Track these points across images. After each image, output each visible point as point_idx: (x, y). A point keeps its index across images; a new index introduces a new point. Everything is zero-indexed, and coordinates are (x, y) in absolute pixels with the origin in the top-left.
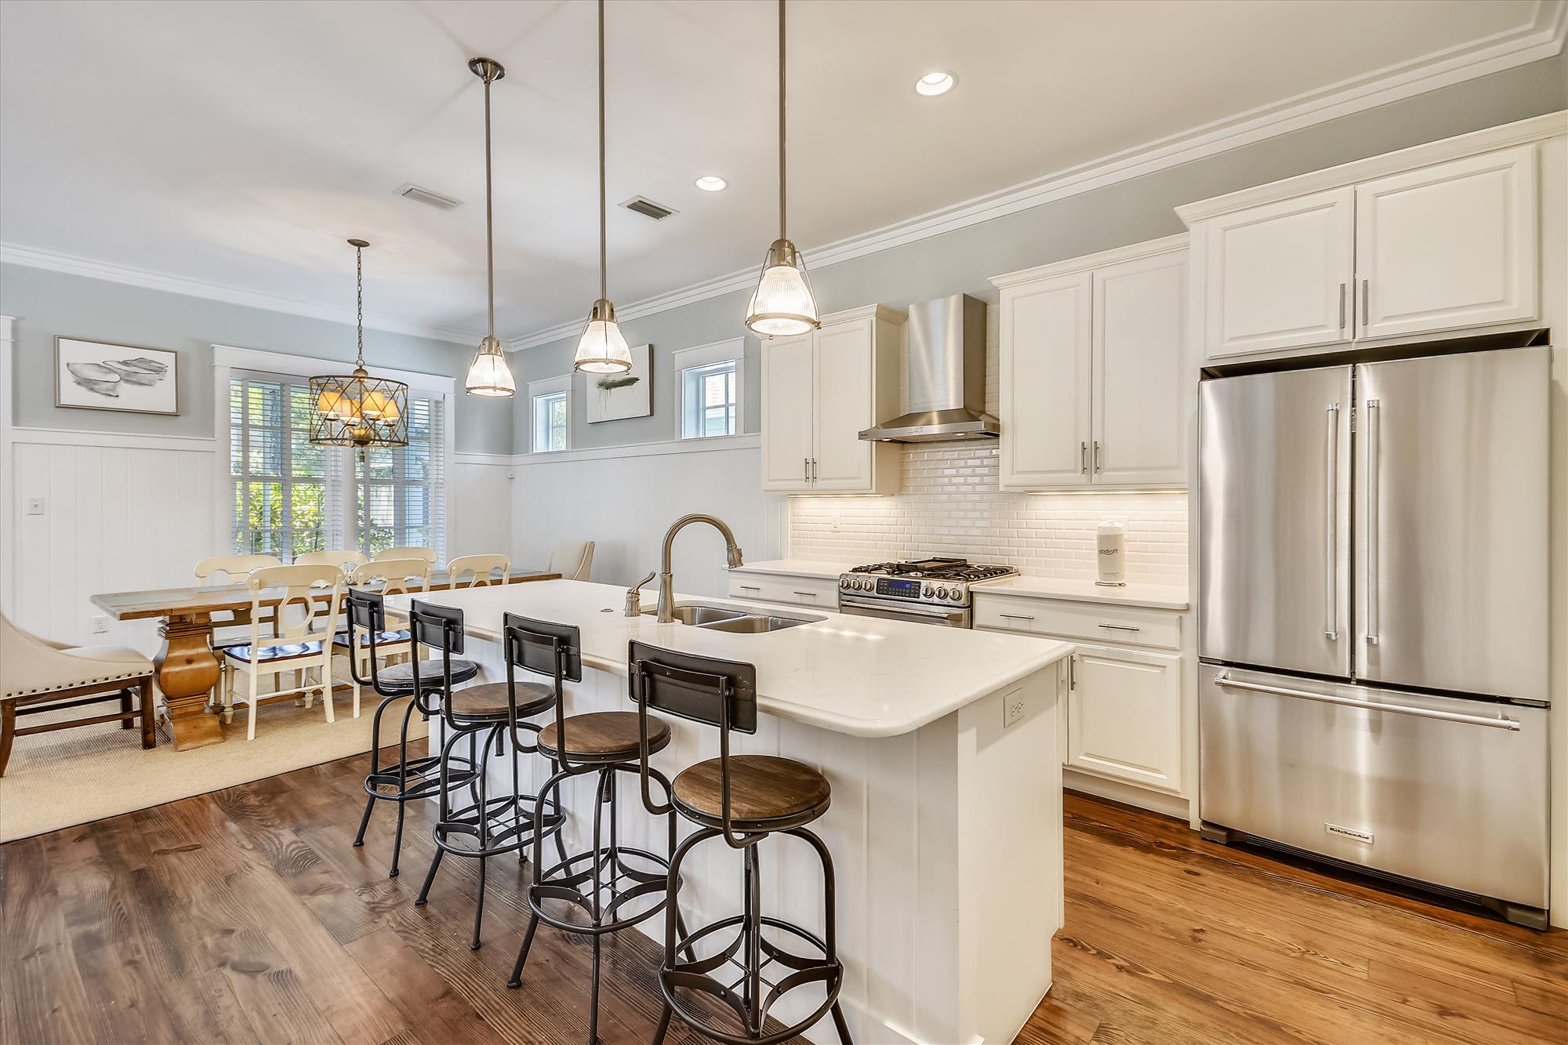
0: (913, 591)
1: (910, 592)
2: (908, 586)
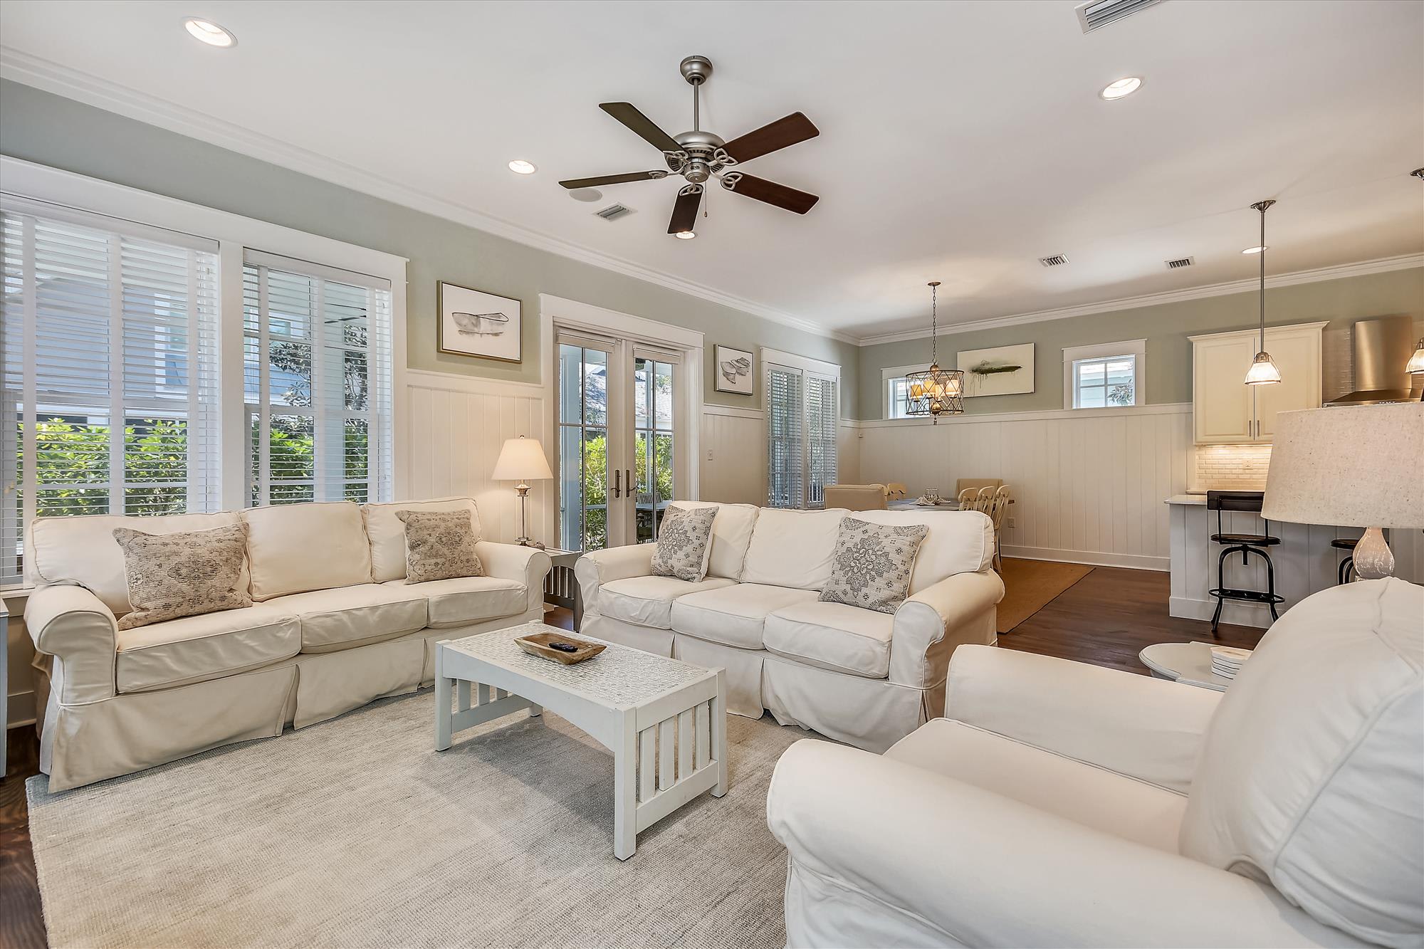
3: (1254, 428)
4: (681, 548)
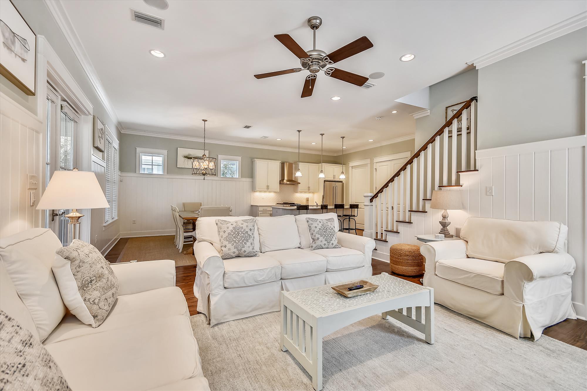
3: (268, 187)
4: (247, 241)
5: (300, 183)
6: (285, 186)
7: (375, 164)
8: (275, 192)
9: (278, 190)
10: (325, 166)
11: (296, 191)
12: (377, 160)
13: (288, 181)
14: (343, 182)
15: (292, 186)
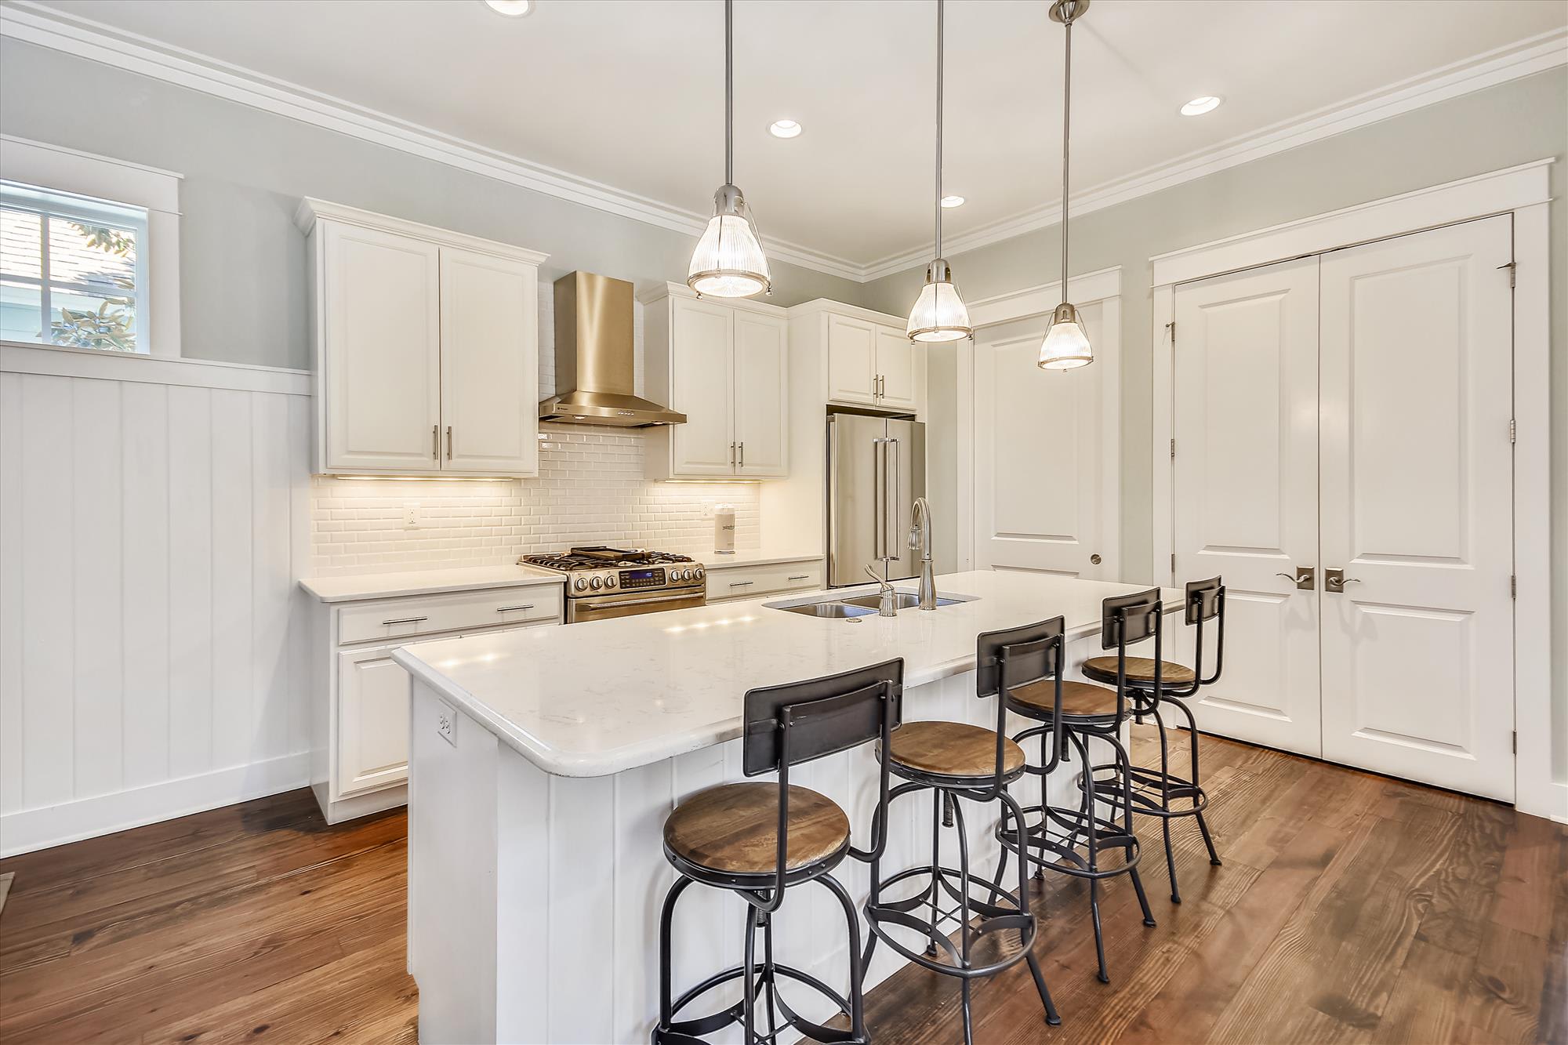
0: (657, 579)
1: (655, 581)
2: (649, 574)
3: (441, 442)
5: (682, 419)
6: (584, 436)
7: (1162, 298)
8: (515, 480)
9: (530, 464)
10: (834, 318)
11: (657, 473)
12: (1169, 269)
13: (606, 398)
14: (918, 420)
15: (631, 439)
